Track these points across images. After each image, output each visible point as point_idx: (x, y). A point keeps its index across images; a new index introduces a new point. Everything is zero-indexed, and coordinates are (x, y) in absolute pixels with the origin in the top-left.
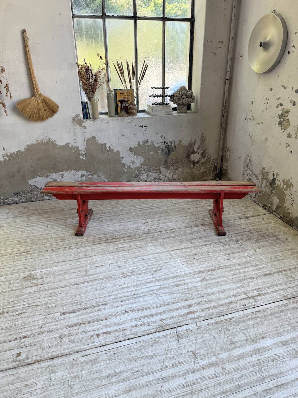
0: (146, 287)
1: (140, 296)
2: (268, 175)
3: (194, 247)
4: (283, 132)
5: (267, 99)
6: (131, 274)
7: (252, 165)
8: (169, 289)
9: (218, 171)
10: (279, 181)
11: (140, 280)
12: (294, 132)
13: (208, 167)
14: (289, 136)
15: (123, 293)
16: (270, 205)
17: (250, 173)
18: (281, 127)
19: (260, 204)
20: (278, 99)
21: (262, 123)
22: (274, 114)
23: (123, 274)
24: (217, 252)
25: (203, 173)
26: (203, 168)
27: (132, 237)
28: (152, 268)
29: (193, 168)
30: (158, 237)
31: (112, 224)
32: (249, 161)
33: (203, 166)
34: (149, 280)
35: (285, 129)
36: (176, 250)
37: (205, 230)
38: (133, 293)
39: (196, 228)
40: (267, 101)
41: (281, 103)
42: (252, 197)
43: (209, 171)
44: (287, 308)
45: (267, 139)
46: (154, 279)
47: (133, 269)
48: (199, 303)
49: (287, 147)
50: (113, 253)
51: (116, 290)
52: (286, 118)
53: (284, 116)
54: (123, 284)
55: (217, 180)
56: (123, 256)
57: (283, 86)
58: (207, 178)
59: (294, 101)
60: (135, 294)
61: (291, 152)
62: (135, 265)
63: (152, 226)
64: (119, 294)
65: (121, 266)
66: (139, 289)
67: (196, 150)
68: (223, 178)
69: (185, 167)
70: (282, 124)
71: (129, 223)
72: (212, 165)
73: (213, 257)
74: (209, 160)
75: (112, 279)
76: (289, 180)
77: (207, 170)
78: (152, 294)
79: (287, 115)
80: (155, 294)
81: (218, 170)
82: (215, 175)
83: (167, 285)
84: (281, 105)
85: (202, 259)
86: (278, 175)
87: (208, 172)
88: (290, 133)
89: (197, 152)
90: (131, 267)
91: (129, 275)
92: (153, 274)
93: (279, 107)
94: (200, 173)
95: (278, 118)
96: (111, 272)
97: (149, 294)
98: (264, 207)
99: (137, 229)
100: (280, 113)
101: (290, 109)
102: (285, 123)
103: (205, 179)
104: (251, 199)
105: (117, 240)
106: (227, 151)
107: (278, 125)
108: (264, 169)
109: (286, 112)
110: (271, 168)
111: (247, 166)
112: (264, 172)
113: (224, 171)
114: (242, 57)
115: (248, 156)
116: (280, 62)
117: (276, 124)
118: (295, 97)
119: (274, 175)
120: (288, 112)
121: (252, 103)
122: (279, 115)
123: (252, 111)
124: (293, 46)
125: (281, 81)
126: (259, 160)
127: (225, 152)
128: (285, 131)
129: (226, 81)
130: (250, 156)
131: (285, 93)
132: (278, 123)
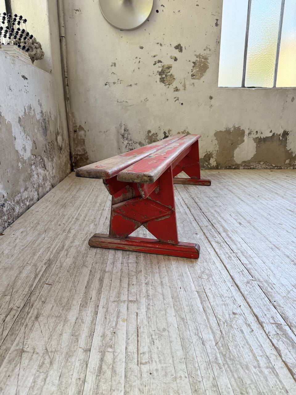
2: (157, 136)
3: (234, 194)
4: (168, 87)
5: (138, 58)
7: (130, 134)
12: (181, 85)
13: (66, 154)
14: (177, 90)
17: (130, 143)
18: (164, 83)
20: (154, 56)
21: (136, 84)
22: (152, 73)
24: (243, 189)
25: (65, 164)
29: (60, 157)
32: (125, 131)
35: (169, 85)
40: (138, 60)
41: (158, 60)
45: (146, 100)
49: (175, 101)
50: (257, 230)
52: (169, 74)
53: (165, 72)
57: (158, 43)
59: (175, 57)
61: (182, 104)
69: (57, 156)
70: (164, 81)
73: (253, 191)
76: (185, 130)
77: (66, 159)
79: (169, 70)
82: (71, 164)
84: (160, 62)
86: (171, 130)
88: (176, 87)
89: (59, 132)
93: (157, 64)
95: (158, 75)
100: (160, 70)
101: (171, 65)
102: (168, 78)
106: (80, 131)
107: (160, 82)
108: (149, 132)
109: (167, 68)
110: (159, 127)
111: (123, 137)
112: (150, 135)
113: (79, 157)
114: (80, 12)
115: (121, 126)
116: (148, 20)
117: (156, 82)
118: (176, 53)
119: (165, 133)
120: (170, 68)
121: (113, 64)
122: (160, 72)
123: (116, 73)
124: (162, 5)
125: (155, 38)
126: (140, 125)
127: (75, 133)
128: (169, 86)
129: (62, 39)
130: (124, 125)
131: (162, 50)
132: (159, 80)
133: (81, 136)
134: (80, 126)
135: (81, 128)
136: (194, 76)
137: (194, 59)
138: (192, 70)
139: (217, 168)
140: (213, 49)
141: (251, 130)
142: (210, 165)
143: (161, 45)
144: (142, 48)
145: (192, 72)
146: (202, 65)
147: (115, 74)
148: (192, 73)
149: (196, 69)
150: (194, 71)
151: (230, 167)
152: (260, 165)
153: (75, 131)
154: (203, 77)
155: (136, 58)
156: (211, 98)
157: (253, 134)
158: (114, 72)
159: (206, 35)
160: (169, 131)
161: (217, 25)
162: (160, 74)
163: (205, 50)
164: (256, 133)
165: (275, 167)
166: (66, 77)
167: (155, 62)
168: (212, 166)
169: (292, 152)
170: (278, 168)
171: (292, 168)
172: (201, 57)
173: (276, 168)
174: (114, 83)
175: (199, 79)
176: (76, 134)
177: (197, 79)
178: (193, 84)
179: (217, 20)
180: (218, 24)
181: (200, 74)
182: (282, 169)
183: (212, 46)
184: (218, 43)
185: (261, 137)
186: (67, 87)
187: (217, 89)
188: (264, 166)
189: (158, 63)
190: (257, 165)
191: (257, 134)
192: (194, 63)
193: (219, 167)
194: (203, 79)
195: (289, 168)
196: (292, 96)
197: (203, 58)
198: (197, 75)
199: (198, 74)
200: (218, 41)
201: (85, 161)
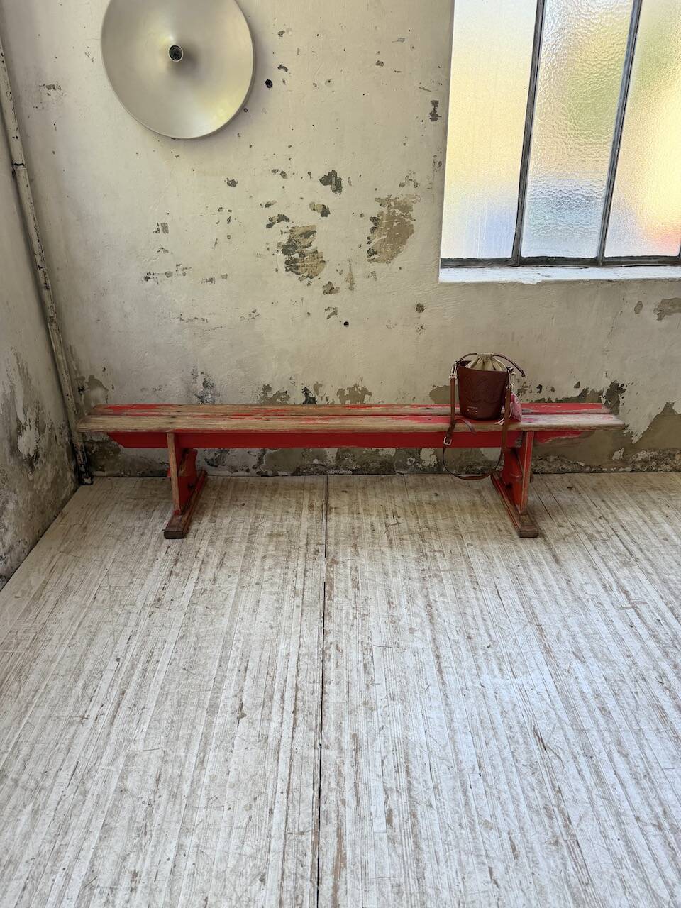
0: (618, 787)
1: (665, 812)
2: (288, 397)
3: (433, 630)
4: (309, 284)
5: (225, 210)
6: (560, 819)
7: (217, 394)
8: (623, 734)
10: (327, 398)
11: (590, 798)
12: (342, 278)
13: (56, 457)
14: (330, 289)
15: (656, 861)
16: (316, 461)
18: (297, 273)
19: (280, 473)
20: (268, 205)
21: (225, 277)
22: (265, 247)
23: (557, 843)
24: (464, 599)
25: (54, 482)
27: (330, 773)
28: (529, 751)
29: (33, 481)
30: (354, 694)
31: (186, 830)
32: (205, 386)
33: (49, 462)
34: (586, 773)
35: (311, 277)
36: (440, 671)
37: (356, 587)
38: (651, 829)
39: (338, 599)
40: (225, 215)
41: (279, 215)
42: (248, 471)
43: (63, 469)
44: (655, 574)
45: (254, 314)
46: (582, 759)
47: (529, 806)
48: (666, 688)
49: (329, 317)
50: (418, 861)
51: (645, 880)
52: (309, 249)
53: (298, 245)
54: (613, 854)
55: (87, 484)
56: (445, 828)
57: (274, 171)
58: (66, 491)
59: (324, 206)
60: (660, 827)
61: (346, 324)
62: (506, 796)
63: (277, 696)
64: (663, 876)
65: (513, 846)
66: (633, 809)
67: (22, 420)
69: (17, 490)
70: (297, 268)
71: (209, 766)
72: (63, 446)
73: (485, 613)
74: (53, 433)
75: (589, 889)
76: (356, 385)
77: (57, 468)
78: (650, 778)
79: (308, 241)
80: (646, 770)
82: (77, 470)
83: (606, 734)
84: (282, 218)
85: (492, 633)
86: (321, 385)
88: (330, 283)
89: (26, 423)
90: (518, 811)
91: (566, 826)
92: (559, 758)
93: (277, 224)
95: (281, 253)
96: (542, 888)
97: (653, 788)
98: (296, 473)
99: (272, 746)
100: (285, 239)
101: (314, 226)
102: (308, 260)
103: (63, 498)
104: (246, 474)
105: (328, 830)
106: (91, 388)
107: (287, 271)
108: (267, 388)
109: (303, 234)
110: (291, 379)
111: (203, 402)
112: (270, 395)
113: (96, 448)
114: (58, 90)
115: (194, 375)
116: (244, 109)
117: (277, 270)
118: (325, 195)
119: (306, 391)
120: (310, 234)
121: (161, 228)
122: (283, 246)
123: (169, 250)
124: (281, 67)
125: (265, 158)
126: (242, 374)
127: (81, 394)
128: (312, 280)
129: (17, 172)
130: (202, 373)
131: (286, 187)
132: (284, 265)
133: (96, 401)
134: (92, 378)
135: (94, 382)
136: (375, 253)
137: (375, 210)
138: (368, 238)
139: (438, 469)
140: (424, 184)
141: (525, 383)
142: (421, 463)
143: (283, 174)
144: (233, 183)
145: (369, 243)
146: (395, 224)
147: (167, 251)
148: (370, 246)
149: (380, 236)
150: (376, 241)
151: (471, 467)
152: (546, 463)
153: (82, 390)
154: (398, 257)
155: (220, 210)
156: (420, 308)
157: (531, 392)
158: (165, 248)
159: (405, 145)
160: (317, 387)
161: (434, 116)
162: (287, 249)
163: (402, 185)
164: (539, 390)
165: (586, 466)
166: (40, 268)
167: (271, 219)
168: (426, 465)
169: (632, 433)
170: (593, 470)
171: (629, 469)
172: (392, 203)
173: (588, 469)
174: (168, 275)
175: (387, 261)
176: (83, 396)
177: (384, 261)
178: (373, 274)
179: (435, 103)
180: (438, 113)
181: (392, 248)
182: (603, 472)
183: (423, 174)
184: (440, 165)
185: (549, 399)
186: (45, 292)
187: (436, 285)
188: (558, 465)
189: (279, 221)
190: (538, 462)
191: (539, 392)
192: (374, 220)
193: (444, 469)
194: (398, 261)
195: (621, 470)
196: (637, 298)
197: (399, 206)
198: (383, 250)
199: (386, 248)
200: (438, 160)
201: (112, 456)
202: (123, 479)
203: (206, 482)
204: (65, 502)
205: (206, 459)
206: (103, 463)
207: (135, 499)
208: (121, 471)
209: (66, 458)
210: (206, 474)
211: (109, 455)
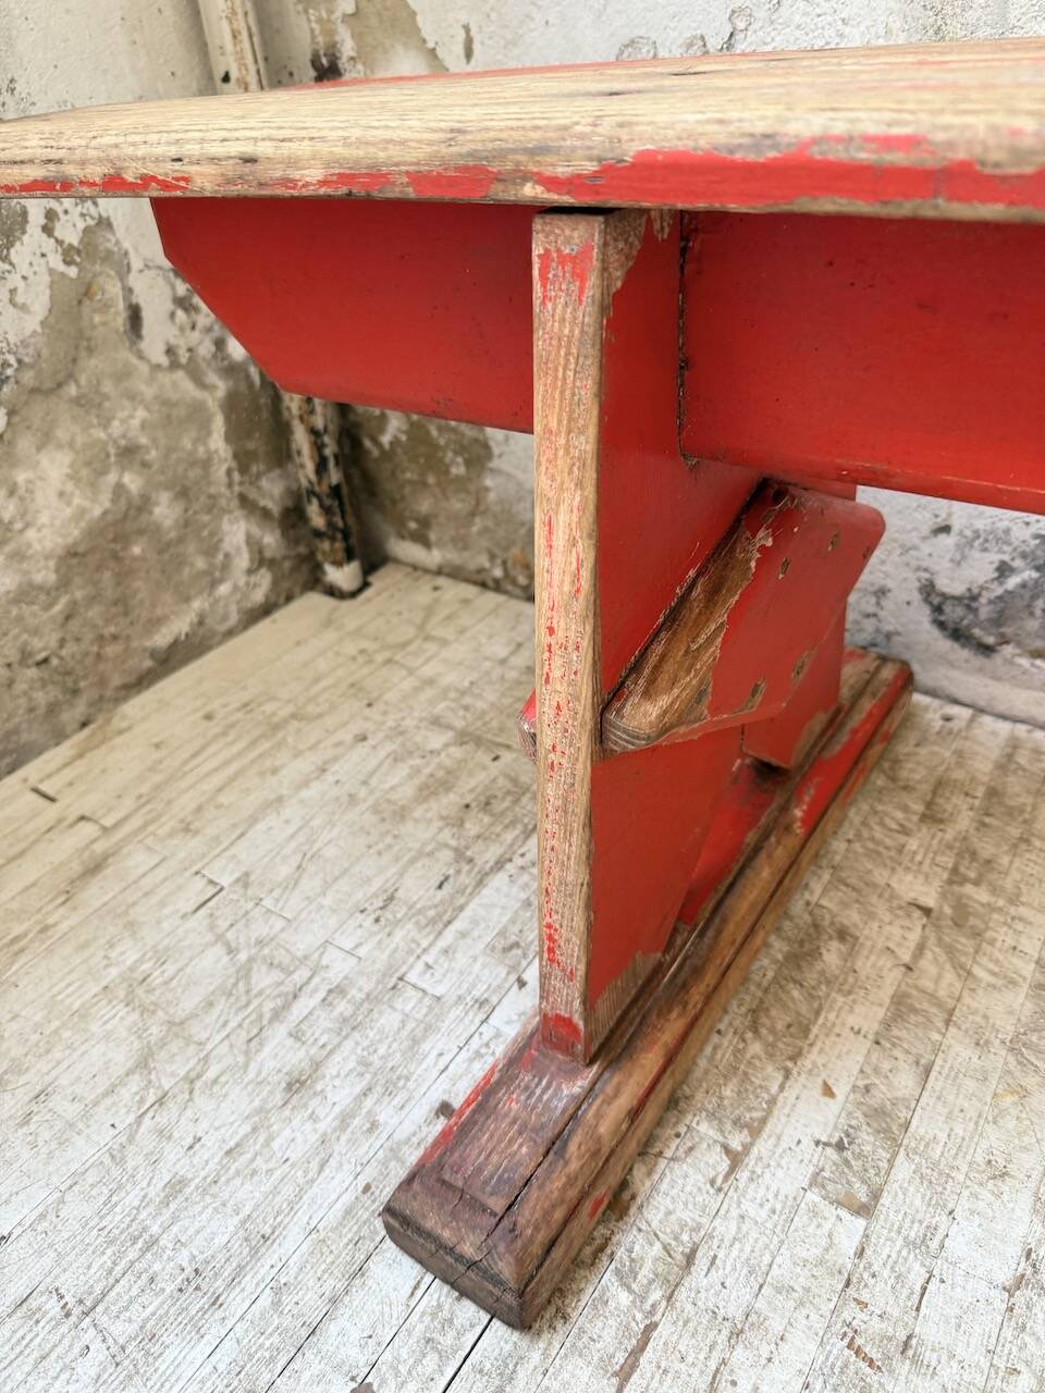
9: (318, 447)
13: (130, 421)
26: (54, 467)
33: (45, 439)
43: (183, 494)
55: (332, 592)
58: (197, 604)
68: (427, 544)
72: (200, 383)
74: (114, 289)
77: (133, 482)
81: (301, 439)
82: (292, 517)
87: (165, 511)
94: (46, 575)
103: (162, 639)
153: (328, 69)
201: (458, 479)
202: (492, 599)
203: (889, 738)
204: (169, 660)
205: (928, 590)
206: (424, 506)
207: (463, 737)
208: (492, 557)
209: (218, 443)
210: (906, 681)
211: (447, 472)
